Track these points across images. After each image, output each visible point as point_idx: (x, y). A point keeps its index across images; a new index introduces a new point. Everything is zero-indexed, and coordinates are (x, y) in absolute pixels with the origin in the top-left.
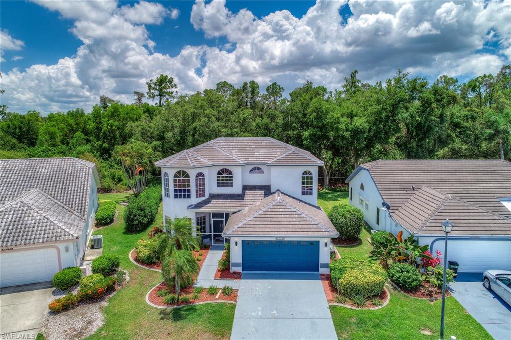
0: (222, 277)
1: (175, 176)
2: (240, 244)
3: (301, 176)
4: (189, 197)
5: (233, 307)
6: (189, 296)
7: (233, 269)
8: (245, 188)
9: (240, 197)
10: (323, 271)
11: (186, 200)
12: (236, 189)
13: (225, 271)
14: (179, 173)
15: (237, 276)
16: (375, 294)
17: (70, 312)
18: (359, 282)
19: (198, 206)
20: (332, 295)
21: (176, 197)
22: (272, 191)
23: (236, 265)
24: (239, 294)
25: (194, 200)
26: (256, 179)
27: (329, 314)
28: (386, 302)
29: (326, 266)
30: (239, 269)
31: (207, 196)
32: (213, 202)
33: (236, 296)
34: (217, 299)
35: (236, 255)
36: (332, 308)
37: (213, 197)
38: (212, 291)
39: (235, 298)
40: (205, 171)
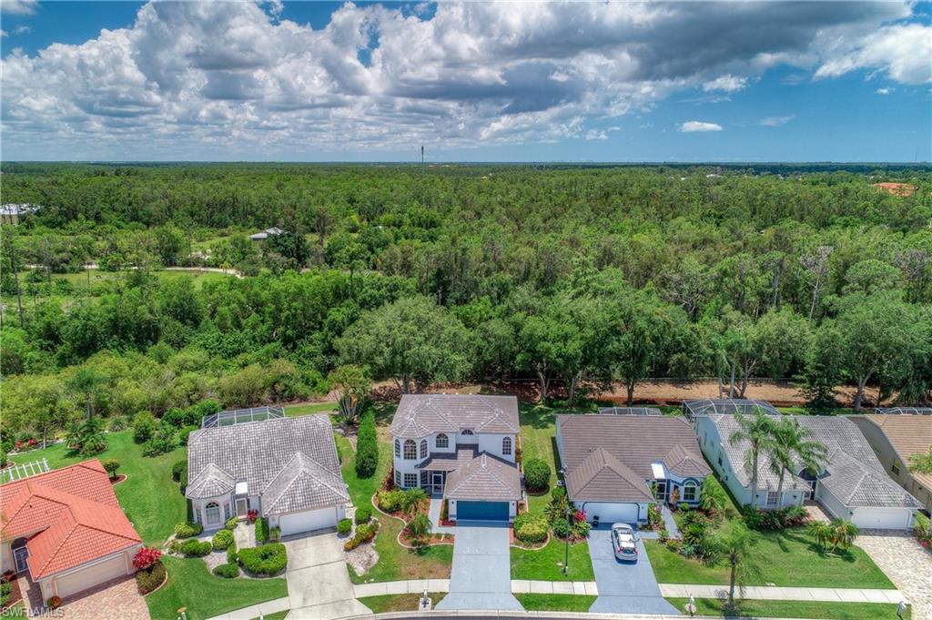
0: (443, 525)
1: (405, 443)
2: (455, 503)
3: (502, 441)
4: (415, 458)
5: (452, 547)
6: (425, 539)
7: (450, 519)
8: (459, 447)
9: (453, 456)
10: (511, 521)
11: (413, 461)
12: (451, 449)
13: (445, 520)
14: (408, 441)
15: (453, 524)
16: (541, 539)
17: (356, 550)
18: (528, 533)
19: (423, 465)
20: (513, 539)
21: (405, 458)
22: (480, 451)
23: (451, 516)
24: (455, 538)
25: (419, 461)
26: (467, 440)
27: (509, 552)
28: (545, 545)
29: (513, 517)
30: (455, 519)
31: (428, 456)
32: (434, 461)
33: (453, 540)
34: (442, 542)
35: (453, 510)
36: (511, 548)
37: (434, 456)
38: (438, 536)
39: (453, 541)
40: (427, 439)
